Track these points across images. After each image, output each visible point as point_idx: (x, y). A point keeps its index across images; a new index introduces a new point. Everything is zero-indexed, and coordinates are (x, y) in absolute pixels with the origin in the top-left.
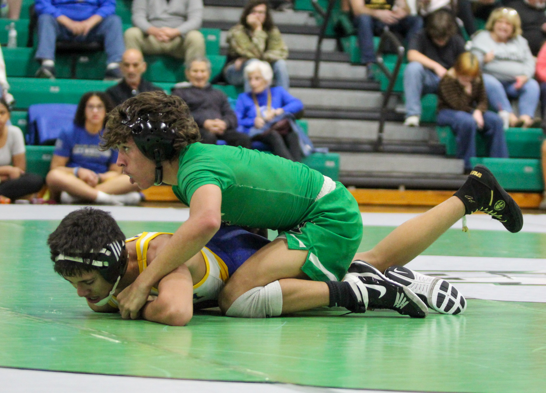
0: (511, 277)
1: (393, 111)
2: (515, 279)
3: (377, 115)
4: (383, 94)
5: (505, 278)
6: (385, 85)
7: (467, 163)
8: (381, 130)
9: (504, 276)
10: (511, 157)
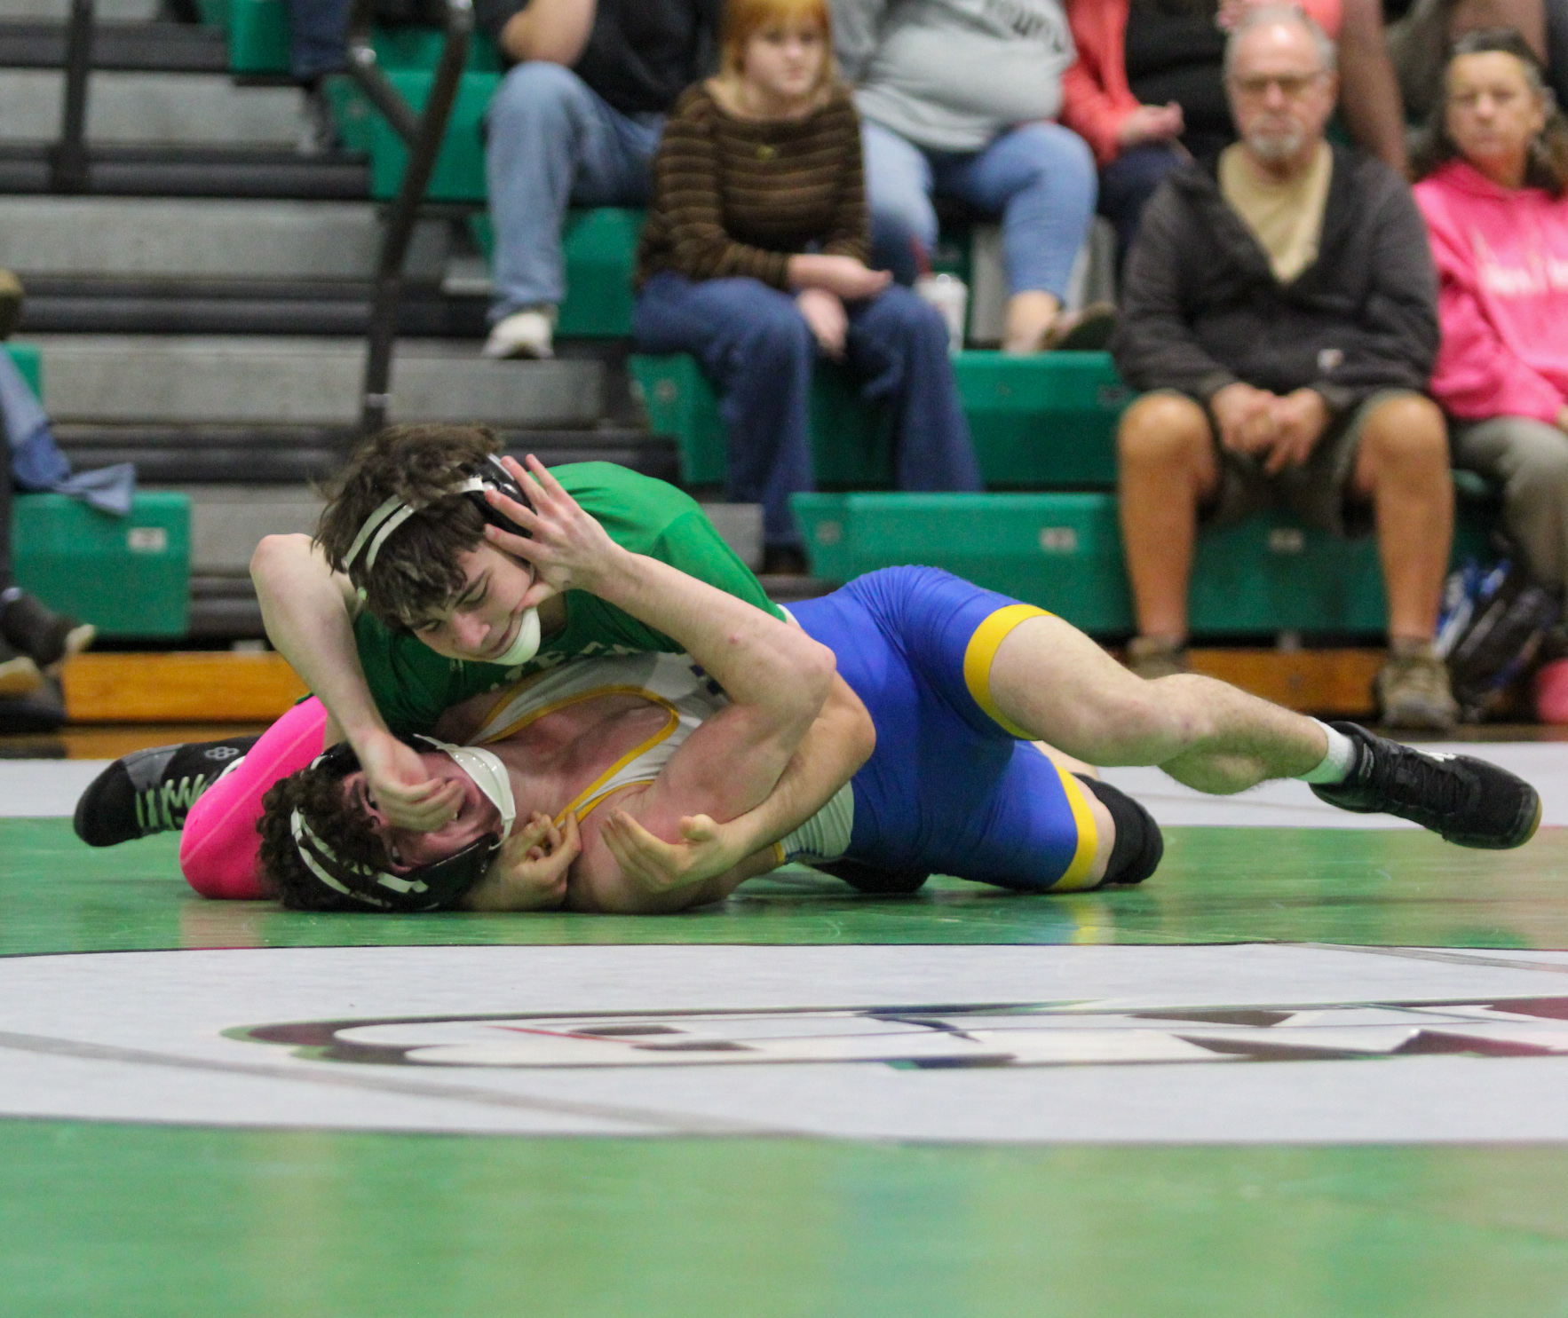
0: (971, 1034)
1: (432, 290)
2: (987, 1038)
3: (360, 310)
4: (382, 216)
5: (944, 1035)
6: (389, 172)
7: (777, 521)
8: (377, 378)
9: (940, 1027)
10: (992, 487)
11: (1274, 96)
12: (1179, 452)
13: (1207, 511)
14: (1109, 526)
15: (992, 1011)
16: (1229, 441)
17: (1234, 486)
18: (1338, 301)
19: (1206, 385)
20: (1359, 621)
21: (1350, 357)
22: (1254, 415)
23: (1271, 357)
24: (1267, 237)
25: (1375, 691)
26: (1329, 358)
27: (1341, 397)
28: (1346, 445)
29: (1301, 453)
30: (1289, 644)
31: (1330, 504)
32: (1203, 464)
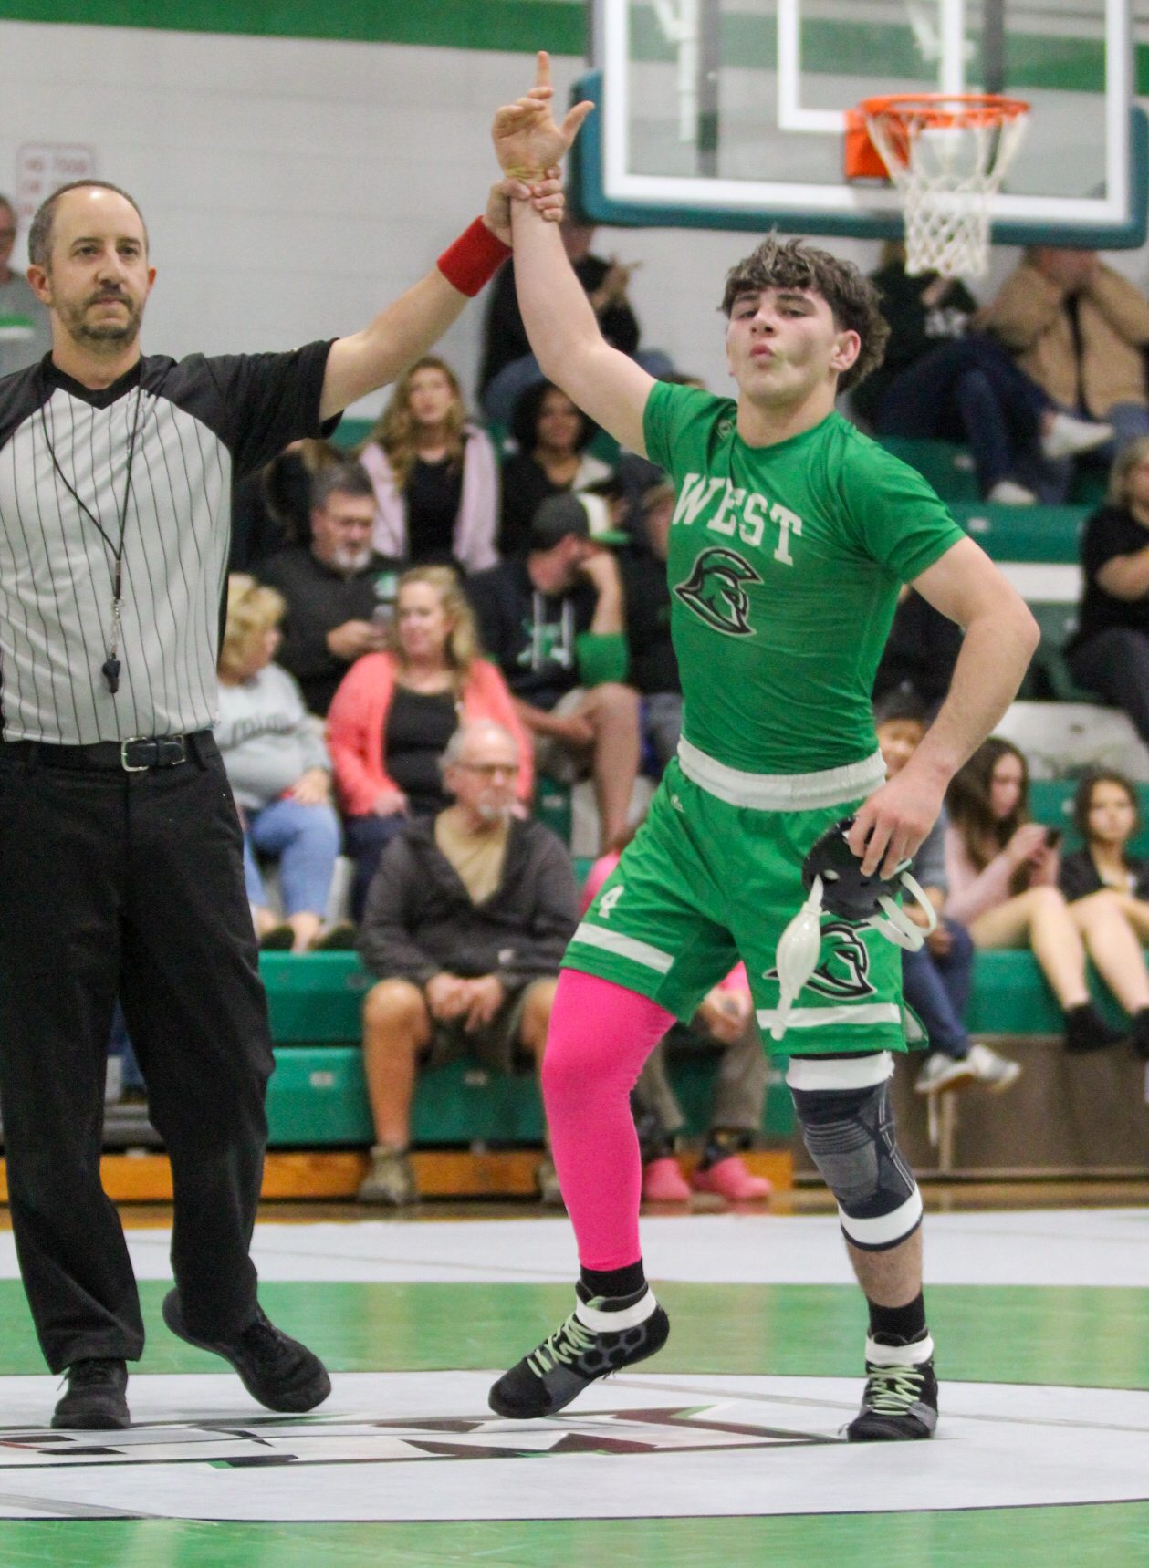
0: (267, 1440)
2: (277, 1443)
5: (249, 1441)
11: (498, 779)
12: (405, 1022)
13: (424, 1058)
14: (357, 1071)
15: (280, 1423)
16: (436, 1011)
17: (442, 1041)
18: (515, 918)
19: (423, 974)
20: (525, 1131)
21: (520, 954)
22: (455, 996)
23: (467, 953)
24: (467, 874)
25: (537, 1178)
26: (505, 956)
27: (513, 980)
28: (517, 1012)
29: (487, 1016)
30: (479, 1150)
31: (506, 1054)
32: (421, 1028)
